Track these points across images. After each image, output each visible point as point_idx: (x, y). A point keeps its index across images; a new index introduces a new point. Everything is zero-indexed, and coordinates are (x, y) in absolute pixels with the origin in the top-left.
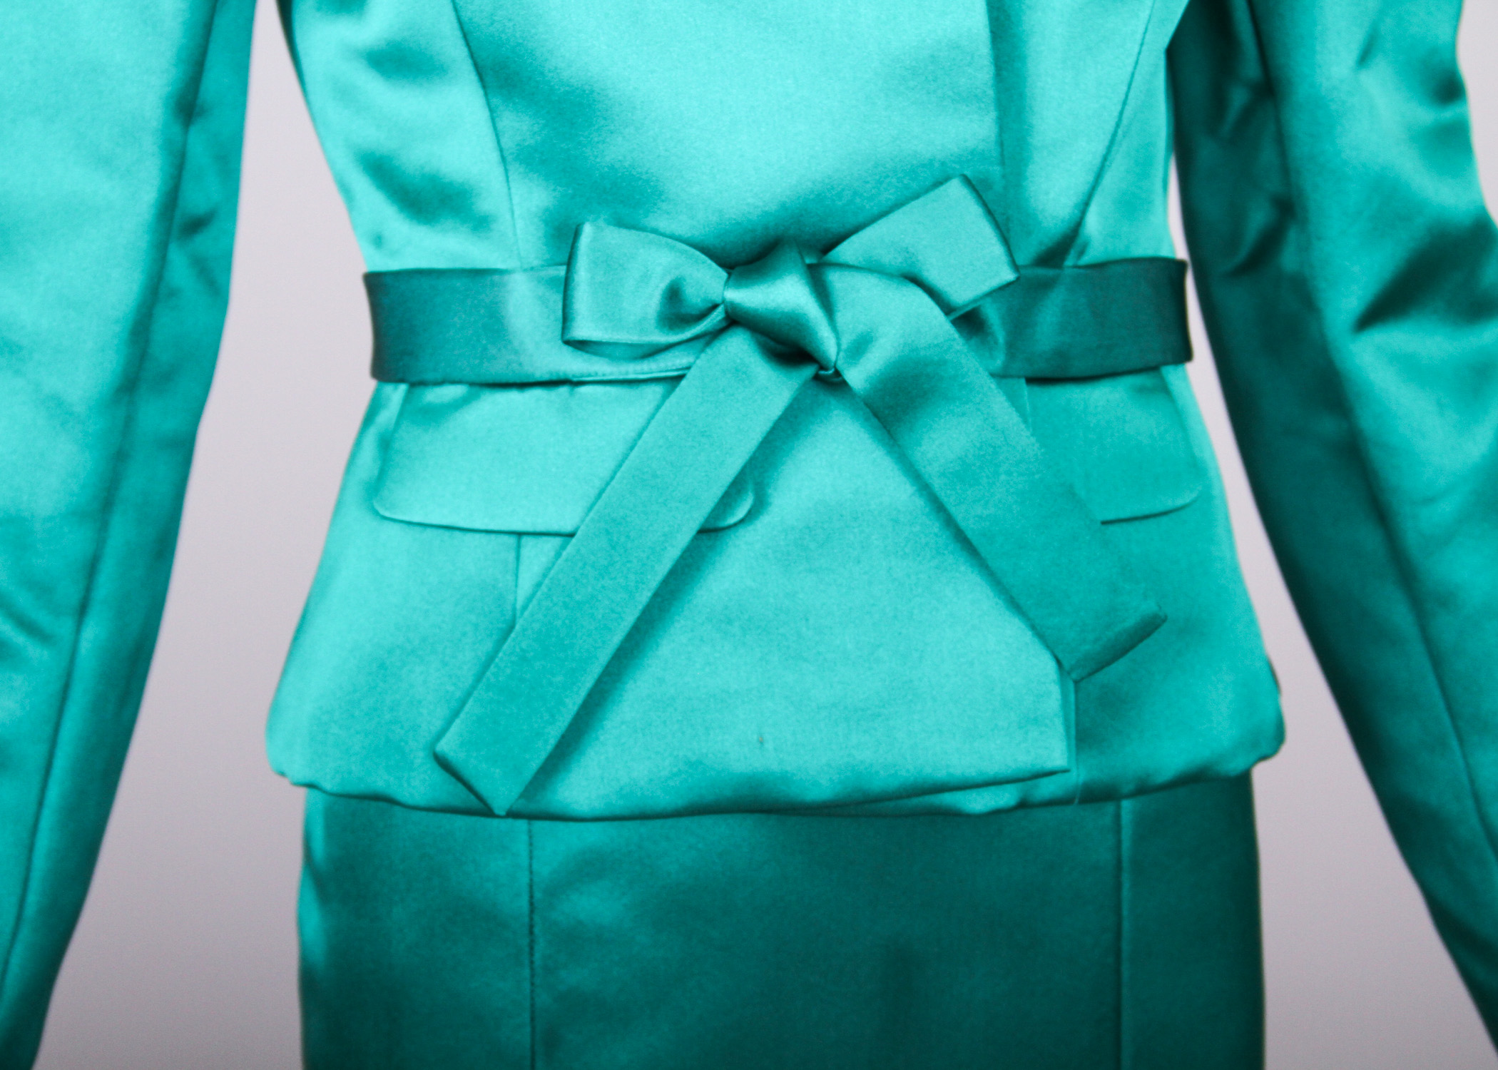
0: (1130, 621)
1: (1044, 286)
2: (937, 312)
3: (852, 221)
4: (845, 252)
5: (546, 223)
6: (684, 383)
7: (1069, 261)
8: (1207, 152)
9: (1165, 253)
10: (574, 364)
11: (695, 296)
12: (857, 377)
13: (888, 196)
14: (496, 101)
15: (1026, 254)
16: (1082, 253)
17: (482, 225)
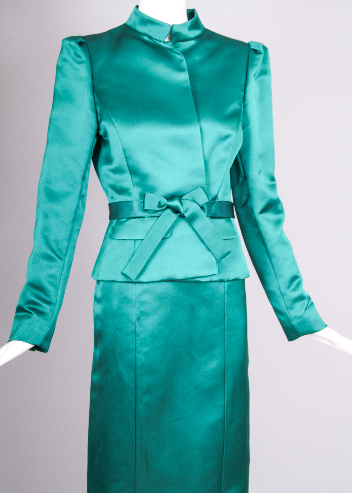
0: (226, 252)
1: (213, 203)
2: (198, 206)
3: (185, 193)
4: (183, 197)
5: (140, 194)
6: (160, 216)
7: (216, 200)
8: (237, 188)
9: (230, 201)
10: (143, 214)
11: (162, 204)
12: (186, 215)
13: (190, 190)
14: (132, 176)
15: (210, 199)
16: (218, 199)
17: (129, 194)
